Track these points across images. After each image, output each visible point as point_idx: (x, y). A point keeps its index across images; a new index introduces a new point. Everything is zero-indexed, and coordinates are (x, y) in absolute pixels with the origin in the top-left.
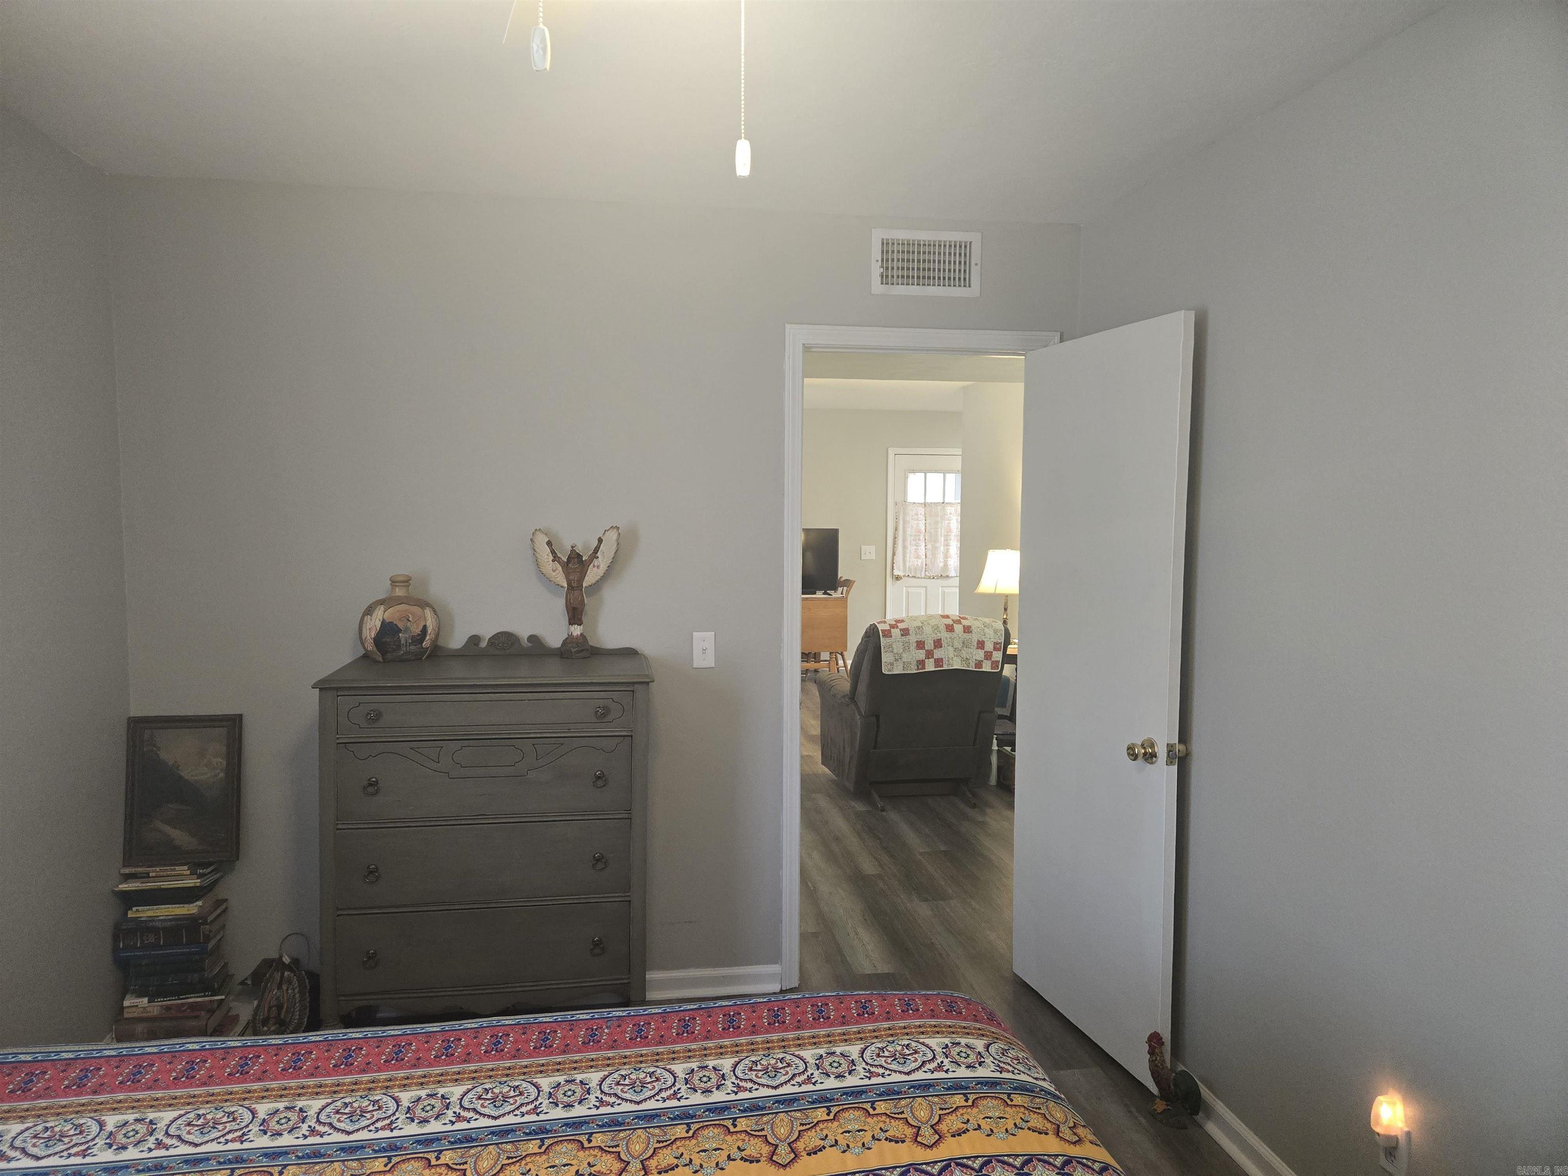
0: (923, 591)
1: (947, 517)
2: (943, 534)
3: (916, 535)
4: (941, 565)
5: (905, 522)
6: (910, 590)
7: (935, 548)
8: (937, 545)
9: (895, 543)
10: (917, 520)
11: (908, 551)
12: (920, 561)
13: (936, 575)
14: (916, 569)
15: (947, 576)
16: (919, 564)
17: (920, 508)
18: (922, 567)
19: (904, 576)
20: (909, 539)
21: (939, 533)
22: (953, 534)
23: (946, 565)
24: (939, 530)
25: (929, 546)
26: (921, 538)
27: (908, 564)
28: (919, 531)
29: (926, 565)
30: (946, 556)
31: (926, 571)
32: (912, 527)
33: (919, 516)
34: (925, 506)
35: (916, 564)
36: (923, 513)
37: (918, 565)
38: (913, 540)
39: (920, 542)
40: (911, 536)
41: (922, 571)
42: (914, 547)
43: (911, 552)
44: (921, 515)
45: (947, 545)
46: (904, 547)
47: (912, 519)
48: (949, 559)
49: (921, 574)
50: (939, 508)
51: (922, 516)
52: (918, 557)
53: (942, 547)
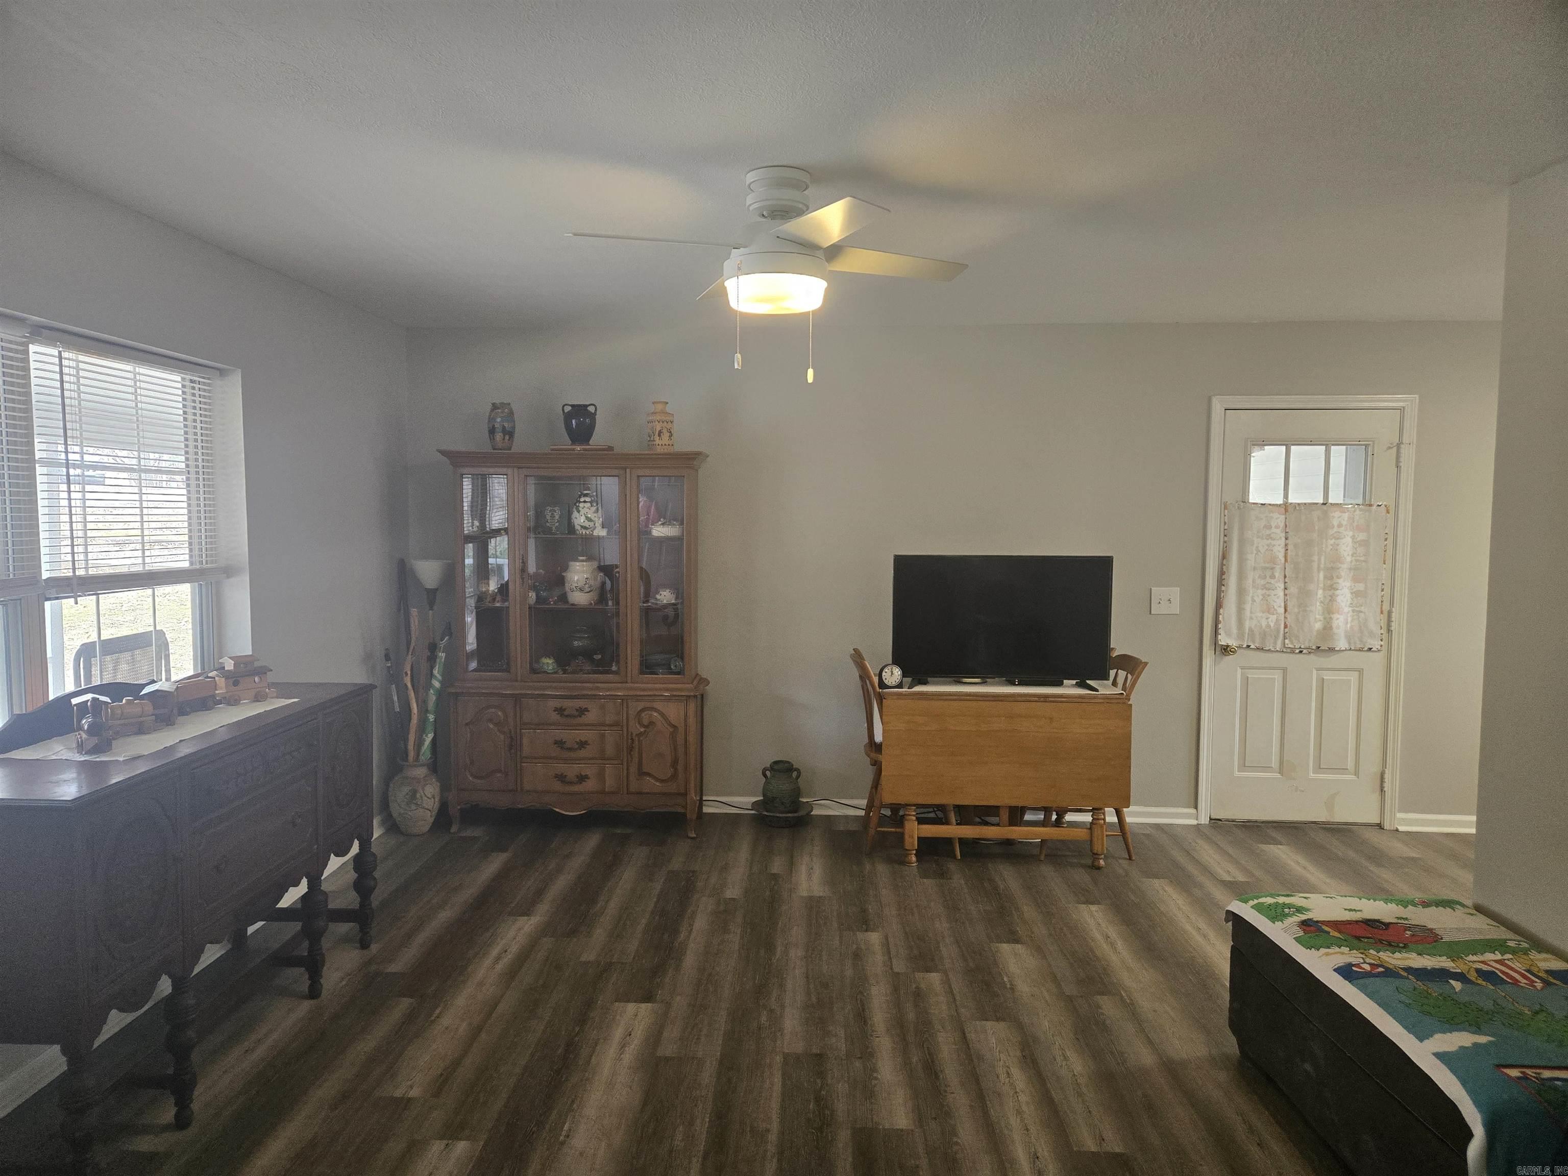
0: (1277, 676)
1: (1331, 532)
2: (1322, 566)
3: (1265, 568)
4: (1318, 626)
5: (1242, 542)
6: (1252, 675)
7: (1305, 594)
8: (1312, 587)
9: (1223, 584)
10: (1269, 537)
11: (1249, 599)
12: (1273, 618)
13: (1307, 645)
14: (1264, 636)
15: (1331, 650)
16: (1272, 625)
17: (1276, 515)
18: (1278, 631)
19: (1240, 647)
20: (1251, 576)
21: (1315, 565)
22: (1345, 566)
23: (1328, 628)
24: (1316, 558)
25: (1293, 590)
26: (1277, 575)
27: (1247, 624)
28: (1273, 560)
29: (1286, 627)
30: (1329, 609)
31: (1285, 638)
32: (1258, 551)
33: (1274, 530)
34: (1286, 510)
35: (1264, 623)
36: (1282, 525)
37: (1268, 626)
38: (1260, 577)
39: (1273, 581)
40: (1255, 569)
41: (1276, 638)
42: (1260, 592)
43: (1254, 601)
44: (1277, 527)
45: (1331, 588)
46: (1241, 592)
47: (1258, 537)
48: (1335, 616)
49: (1275, 643)
50: (1316, 514)
51: (1278, 531)
52: (1269, 610)
53: (1320, 592)
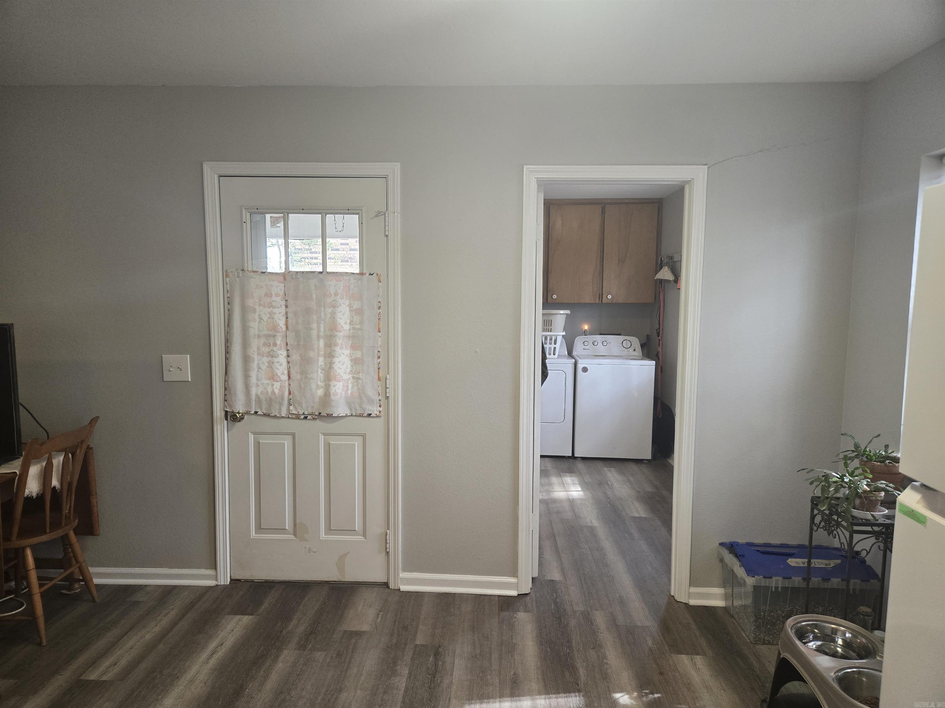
0: (287, 442)
1: (329, 300)
2: (322, 334)
3: (269, 336)
4: (320, 392)
5: (244, 309)
6: (264, 440)
7: (306, 361)
8: (312, 354)
9: (228, 352)
10: (271, 306)
11: (255, 365)
12: (277, 385)
13: (310, 411)
14: (270, 401)
15: (330, 416)
16: (277, 391)
17: (276, 283)
18: (282, 398)
19: (248, 413)
20: (255, 344)
21: (314, 333)
22: (342, 334)
23: (327, 394)
24: (314, 326)
25: (295, 357)
26: (278, 342)
27: (254, 391)
28: (275, 328)
29: (290, 393)
30: (329, 377)
31: (290, 404)
32: (261, 319)
33: (274, 298)
34: (285, 279)
35: (270, 390)
36: (282, 293)
37: (273, 393)
38: (265, 344)
39: (275, 349)
40: (259, 336)
41: (281, 404)
42: (265, 359)
43: (259, 368)
44: (277, 295)
45: (330, 356)
46: (246, 360)
47: (260, 305)
48: (333, 383)
49: (280, 410)
50: (313, 282)
51: (278, 299)
52: (273, 377)
53: (321, 359)
